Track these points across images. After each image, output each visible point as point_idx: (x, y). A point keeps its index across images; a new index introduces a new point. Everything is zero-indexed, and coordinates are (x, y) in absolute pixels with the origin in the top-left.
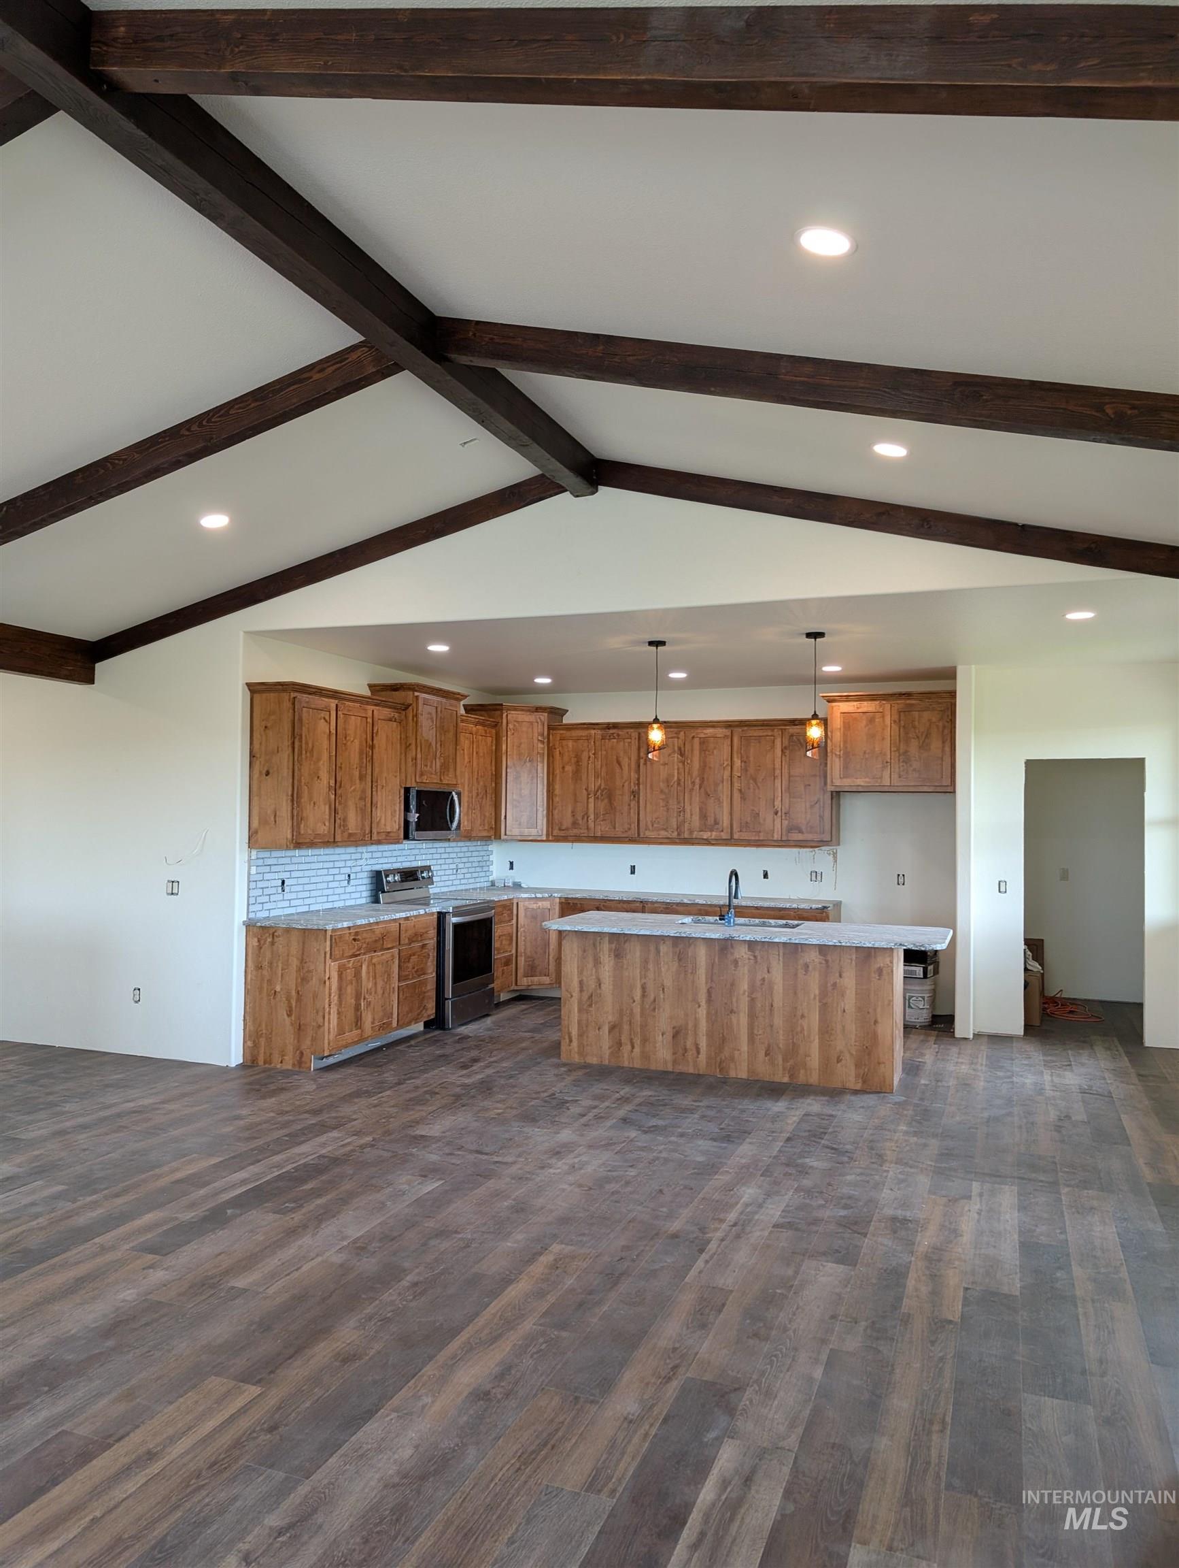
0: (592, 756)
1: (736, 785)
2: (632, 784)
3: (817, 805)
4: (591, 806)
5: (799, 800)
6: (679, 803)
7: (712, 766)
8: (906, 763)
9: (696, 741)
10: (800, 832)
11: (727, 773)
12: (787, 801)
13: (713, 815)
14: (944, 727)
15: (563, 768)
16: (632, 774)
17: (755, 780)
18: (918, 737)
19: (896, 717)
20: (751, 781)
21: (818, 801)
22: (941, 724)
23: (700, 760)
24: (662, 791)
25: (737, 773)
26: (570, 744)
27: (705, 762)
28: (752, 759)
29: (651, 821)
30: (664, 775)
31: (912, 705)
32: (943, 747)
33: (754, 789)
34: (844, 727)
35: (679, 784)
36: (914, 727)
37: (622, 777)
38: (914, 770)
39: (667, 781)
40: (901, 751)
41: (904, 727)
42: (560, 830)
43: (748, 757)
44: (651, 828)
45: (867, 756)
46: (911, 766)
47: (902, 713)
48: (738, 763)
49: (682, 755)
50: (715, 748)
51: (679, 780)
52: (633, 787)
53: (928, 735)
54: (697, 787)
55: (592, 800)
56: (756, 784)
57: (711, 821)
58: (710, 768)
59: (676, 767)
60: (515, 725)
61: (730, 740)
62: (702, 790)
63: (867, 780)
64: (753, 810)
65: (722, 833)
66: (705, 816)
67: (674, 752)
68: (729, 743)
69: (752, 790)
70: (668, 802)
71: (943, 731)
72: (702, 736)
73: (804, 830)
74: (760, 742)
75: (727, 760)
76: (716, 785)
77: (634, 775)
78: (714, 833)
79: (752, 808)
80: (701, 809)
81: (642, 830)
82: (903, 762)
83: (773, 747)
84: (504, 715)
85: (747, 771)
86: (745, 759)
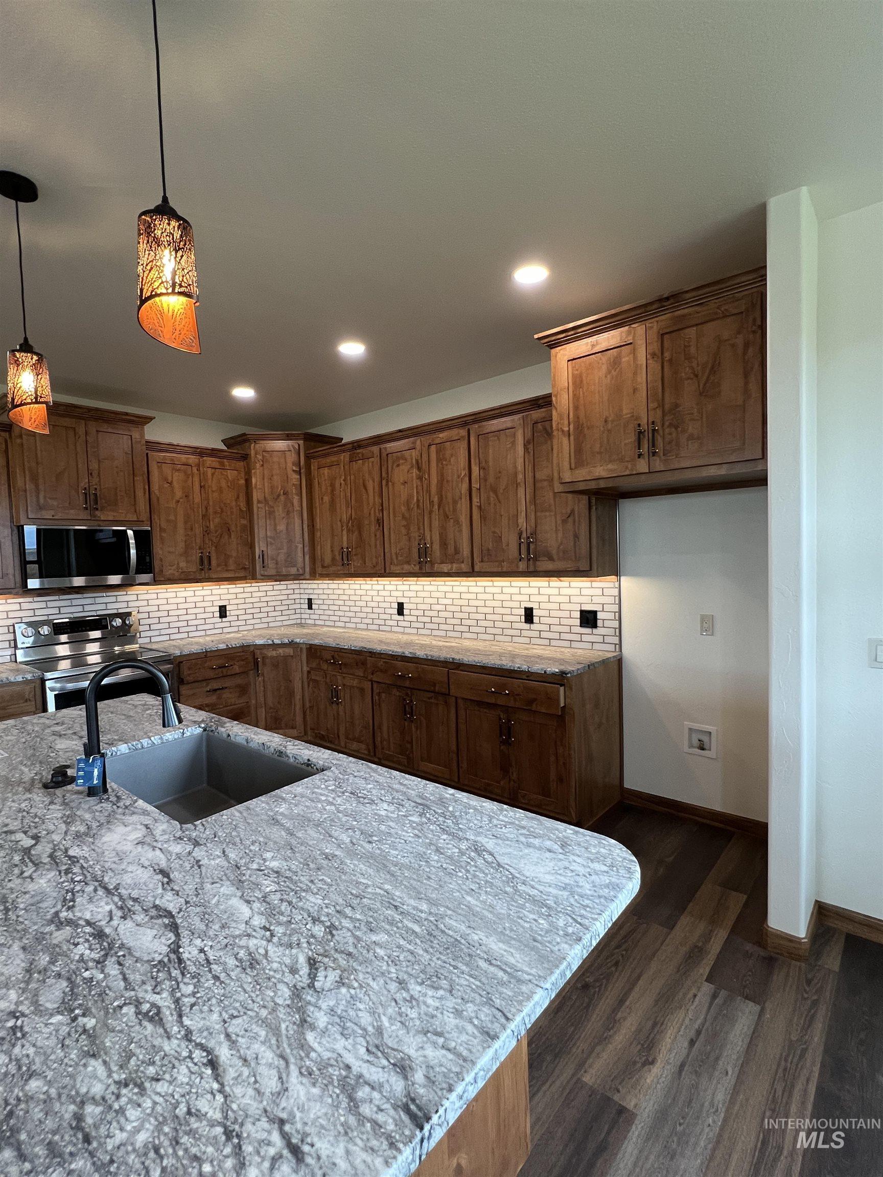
0: (342, 482)
1: (475, 500)
2: (377, 511)
3: (570, 520)
4: (345, 538)
5: (547, 514)
6: (419, 529)
7: (450, 478)
8: (676, 428)
9: (433, 448)
10: (551, 559)
11: (465, 486)
12: (533, 516)
13: (452, 542)
14: (747, 345)
15: (322, 498)
16: (376, 499)
17: (495, 492)
18: (697, 376)
19: (655, 347)
20: (492, 494)
21: (573, 511)
22: (740, 341)
23: (437, 474)
24: (404, 517)
25: (475, 485)
26: (326, 471)
27: (442, 475)
28: (490, 464)
29: (396, 553)
30: (404, 497)
31: (684, 316)
32: (746, 383)
33: (495, 504)
34: (574, 383)
35: (418, 506)
36: (688, 358)
37: (369, 504)
38: (691, 438)
39: (408, 503)
40: (667, 407)
41: (670, 361)
42: (323, 567)
43: (487, 462)
44: (395, 561)
45: (610, 426)
46: (684, 431)
47: (666, 336)
48: (475, 470)
49: (419, 469)
50: (452, 455)
51: (418, 500)
52: (377, 514)
53: (714, 368)
54: (436, 507)
55: (345, 532)
56: (497, 496)
57: (451, 550)
58: (448, 481)
59: (415, 486)
60: (263, 456)
61: (466, 442)
62: (441, 511)
63: (610, 466)
64: (494, 532)
65: (463, 565)
66: (445, 544)
67: (412, 467)
68: (466, 446)
69: (492, 505)
70: (409, 529)
71: (744, 354)
72: (438, 441)
73: (555, 557)
74: (499, 439)
75: (464, 469)
76: (455, 502)
77: (378, 500)
78: (455, 565)
79: (493, 529)
80: (441, 535)
81: (388, 564)
82: (671, 425)
83: (513, 443)
84: (252, 448)
85: (486, 480)
86: (483, 464)
